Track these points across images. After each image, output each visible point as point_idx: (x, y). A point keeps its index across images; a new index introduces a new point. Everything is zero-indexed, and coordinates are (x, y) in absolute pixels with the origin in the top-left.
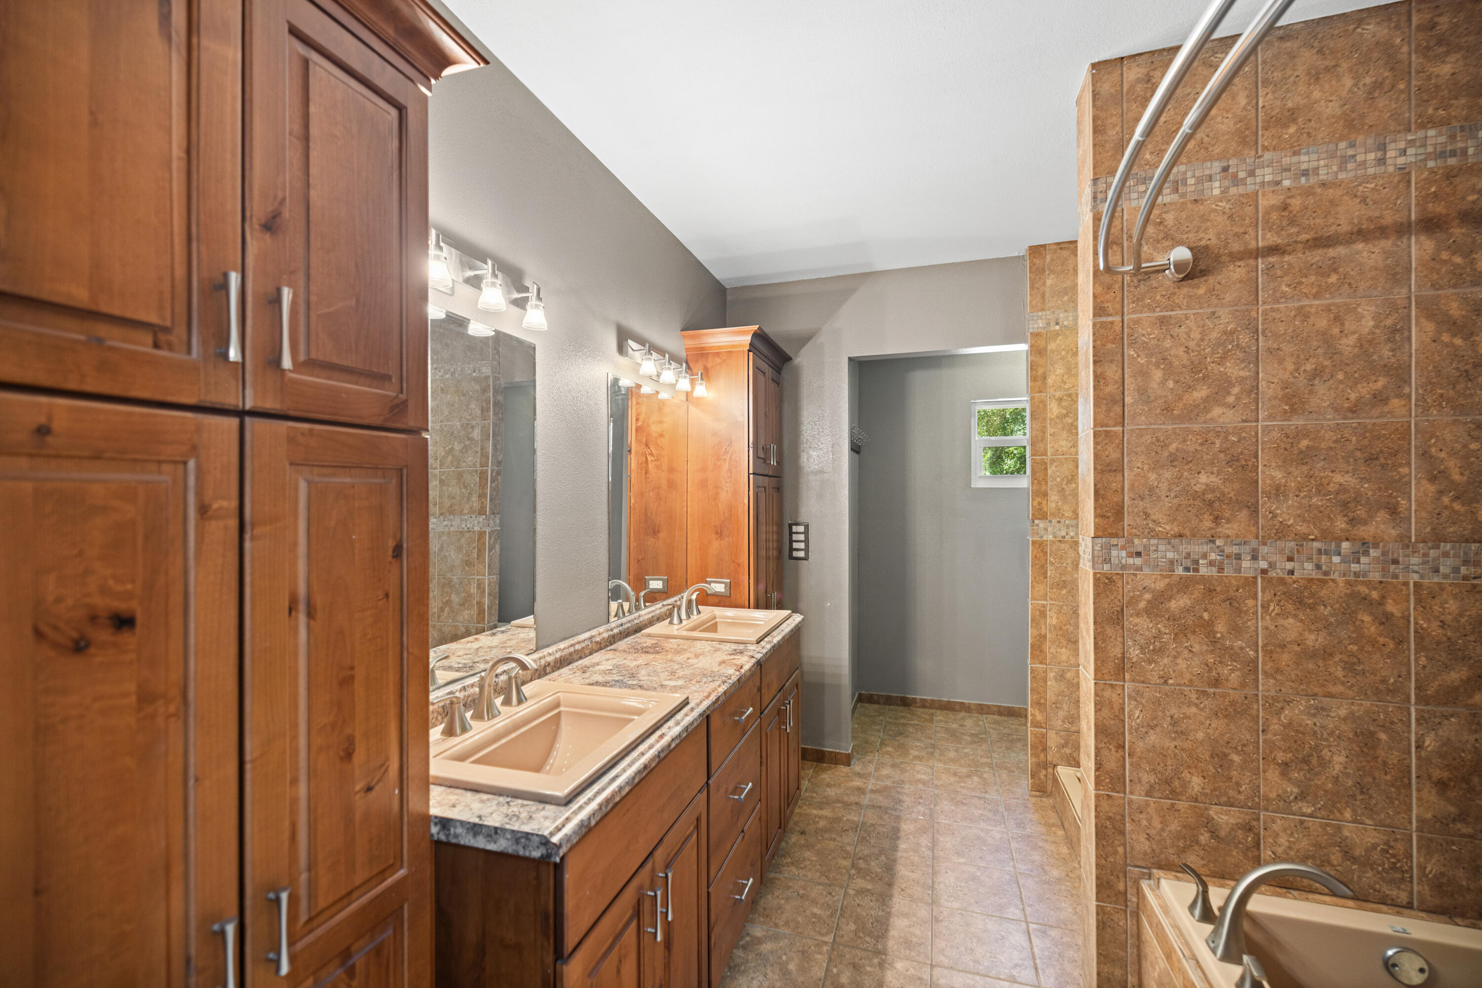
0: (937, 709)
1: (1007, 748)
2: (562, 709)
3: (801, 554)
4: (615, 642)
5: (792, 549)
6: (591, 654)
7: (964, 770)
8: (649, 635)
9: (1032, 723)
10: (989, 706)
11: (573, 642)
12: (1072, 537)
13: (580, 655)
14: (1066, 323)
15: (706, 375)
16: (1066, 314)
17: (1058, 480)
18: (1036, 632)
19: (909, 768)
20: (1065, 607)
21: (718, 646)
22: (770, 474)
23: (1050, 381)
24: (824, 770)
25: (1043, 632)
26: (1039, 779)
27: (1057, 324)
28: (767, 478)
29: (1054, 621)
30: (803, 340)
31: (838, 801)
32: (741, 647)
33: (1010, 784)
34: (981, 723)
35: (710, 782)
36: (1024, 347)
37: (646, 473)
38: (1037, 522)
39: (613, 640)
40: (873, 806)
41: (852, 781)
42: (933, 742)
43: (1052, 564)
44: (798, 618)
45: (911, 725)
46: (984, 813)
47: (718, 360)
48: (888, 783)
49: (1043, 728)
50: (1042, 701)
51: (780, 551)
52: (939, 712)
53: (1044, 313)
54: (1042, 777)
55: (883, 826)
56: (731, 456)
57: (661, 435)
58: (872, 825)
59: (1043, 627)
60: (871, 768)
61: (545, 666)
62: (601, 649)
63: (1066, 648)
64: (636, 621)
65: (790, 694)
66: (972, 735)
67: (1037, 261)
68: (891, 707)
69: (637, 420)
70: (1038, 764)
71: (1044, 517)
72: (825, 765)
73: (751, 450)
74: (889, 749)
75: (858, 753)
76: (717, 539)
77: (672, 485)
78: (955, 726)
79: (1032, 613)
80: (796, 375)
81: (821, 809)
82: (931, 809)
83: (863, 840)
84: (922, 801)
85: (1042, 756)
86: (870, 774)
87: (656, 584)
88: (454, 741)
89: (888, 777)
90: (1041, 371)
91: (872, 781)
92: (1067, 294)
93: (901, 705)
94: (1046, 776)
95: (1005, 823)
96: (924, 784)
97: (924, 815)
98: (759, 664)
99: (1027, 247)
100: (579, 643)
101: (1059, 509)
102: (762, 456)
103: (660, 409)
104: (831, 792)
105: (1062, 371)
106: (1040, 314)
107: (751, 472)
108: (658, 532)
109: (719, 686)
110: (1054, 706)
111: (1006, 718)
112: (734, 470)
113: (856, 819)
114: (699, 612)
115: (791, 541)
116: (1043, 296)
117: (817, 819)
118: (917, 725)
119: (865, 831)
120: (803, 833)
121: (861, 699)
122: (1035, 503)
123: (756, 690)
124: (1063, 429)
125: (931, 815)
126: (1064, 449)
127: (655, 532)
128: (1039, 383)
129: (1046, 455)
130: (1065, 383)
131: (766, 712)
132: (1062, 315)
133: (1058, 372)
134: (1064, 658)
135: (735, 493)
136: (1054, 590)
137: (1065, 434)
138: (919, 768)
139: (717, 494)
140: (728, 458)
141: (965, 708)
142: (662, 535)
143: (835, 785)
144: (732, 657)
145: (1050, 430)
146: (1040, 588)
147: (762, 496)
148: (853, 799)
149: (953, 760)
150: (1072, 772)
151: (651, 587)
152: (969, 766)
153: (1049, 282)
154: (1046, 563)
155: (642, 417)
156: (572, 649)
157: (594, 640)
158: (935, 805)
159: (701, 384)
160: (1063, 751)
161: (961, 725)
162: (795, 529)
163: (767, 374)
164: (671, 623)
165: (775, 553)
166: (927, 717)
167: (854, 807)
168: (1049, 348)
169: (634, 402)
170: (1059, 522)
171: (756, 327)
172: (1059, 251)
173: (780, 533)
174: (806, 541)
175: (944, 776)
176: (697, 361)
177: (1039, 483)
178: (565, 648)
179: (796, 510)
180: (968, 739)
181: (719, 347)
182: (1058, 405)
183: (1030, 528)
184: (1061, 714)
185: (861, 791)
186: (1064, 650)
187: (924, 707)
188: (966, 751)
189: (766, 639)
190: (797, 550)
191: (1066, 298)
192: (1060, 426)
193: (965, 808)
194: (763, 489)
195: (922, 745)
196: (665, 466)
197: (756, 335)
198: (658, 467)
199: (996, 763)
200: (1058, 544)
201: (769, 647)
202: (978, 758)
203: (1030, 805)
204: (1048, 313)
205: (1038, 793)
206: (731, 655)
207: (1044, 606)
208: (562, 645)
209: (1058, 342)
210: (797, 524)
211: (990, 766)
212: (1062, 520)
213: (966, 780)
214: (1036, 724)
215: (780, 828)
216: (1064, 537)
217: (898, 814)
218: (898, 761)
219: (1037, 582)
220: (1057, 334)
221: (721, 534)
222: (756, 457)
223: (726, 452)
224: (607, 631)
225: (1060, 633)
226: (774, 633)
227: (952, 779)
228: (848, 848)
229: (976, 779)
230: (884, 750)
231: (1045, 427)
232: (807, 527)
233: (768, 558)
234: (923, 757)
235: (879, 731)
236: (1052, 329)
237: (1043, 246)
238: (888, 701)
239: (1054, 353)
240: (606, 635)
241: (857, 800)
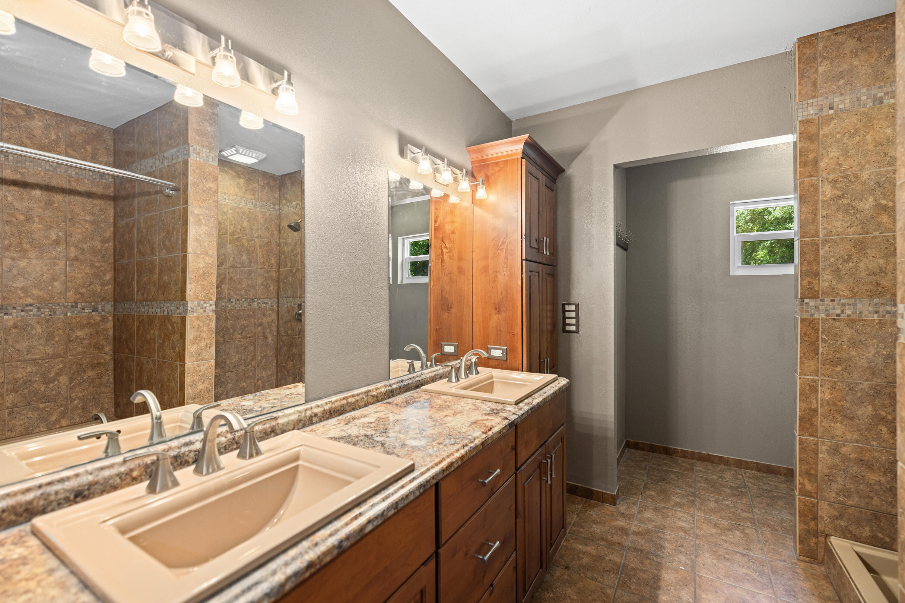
0: (697, 459)
1: (769, 505)
2: (300, 462)
3: (573, 328)
4: (393, 396)
5: (565, 324)
6: (366, 405)
7: (725, 523)
8: (427, 391)
9: (800, 491)
10: (747, 462)
11: (346, 395)
12: (849, 316)
13: (354, 407)
14: (841, 106)
15: (487, 181)
16: (842, 98)
17: (832, 260)
18: (805, 406)
19: (670, 514)
20: (839, 384)
21: (480, 405)
22: (544, 262)
23: (822, 165)
24: (592, 507)
25: (814, 406)
26: (809, 545)
27: (831, 108)
28: (541, 265)
29: (827, 396)
30: (574, 154)
31: (602, 539)
32: (500, 406)
33: (774, 543)
34: (740, 477)
35: (441, 551)
36: (790, 138)
37: (442, 262)
38: (806, 301)
39: (391, 394)
40: (635, 549)
41: (616, 520)
42: (693, 490)
43: (824, 341)
44: (563, 381)
45: (672, 472)
46: (749, 572)
47: (497, 169)
48: (650, 526)
49: (813, 497)
50: (813, 472)
51: (554, 325)
52: (698, 462)
53: (815, 100)
54: (813, 545)
55: (644, 571)
56: (507, 246)
57: (453, 232)
58: (633, 569)
59: (814, 401)
60: (635, 510)
61: (311, 417)
62: (378, 401)
63: (841, 423)
64: (417, 379)
65: (554, 448)
66: (731, 488)
67: (808, 51)
68: (655, 454)
69: (436, 221)
70: (808, 532)
71: (815, 295)
72: (593, 502)
73: (524, 240)
74: (652, 493)
75: (623, 495)
76: (496, 314)
77: (461, 271)
78: (714, 477)
79: (801, 387)
80: (568, 182)
81: (586, 545)
82: (692, 560)
83: (623, 584)
84: (683, 550)
85: (812, 524)
86: (633, 515)
87: (449, 349)
88: (153, 498)
89: (650, 520)
90: (811, 156)
91: (636, 523)
92: (843, 78)
93: (664, 454)
94: (817, 544)
95: (772, 588)
96: (685, 532)
97: (685, 565)
98: (513, 425)
99: (795, 40)
100: (353, 396)
101: (833, 288)
102: (536, 247)
103: (452, 212)
104: (597, 529)
105: (837, 154)
106: (811, 101)
107: (524, 258)
108: (451, 308)
109: (458, 450)
110: (826, 478)
111: (765, 475)
112: (509, 257)
113: (618, 560)
114: (477, 372)
115: (564, 318)
116: (815, 84)
117: (581, 555)
118: (679, 473)
119: (625, 575)
120: (567, 568)
121: (628, 445)
122: (805, 283)
123: (509, 450)
124: (838, 210)
125: (693, 568)
126: (839, 230)
127: (449, 308)
128: (809, 168)
129: (818, 236)
130: (840, 165)
131: (523, 468)
132: (836, 100)
133: (832, 155)
134: (839, 433)
135: (511, 276)
136: (827, 367)
137: (840, 215)
138: (680, 514)
139: (496, 277)
140: (505, 248)
141: (722, 461)
142: (454, 310)
143: (600, 522)
144: (486, 417)
145: (822, 212)
146: (811, 364)
147: (536, 280)
148: (616, 538)
149: (713, 511)
150: (849, 545)
151: (445, 351)
152: (730, 519)
153: (821, 69)
154: (818, 340)
155: (439, 220)
156: (344, 402)
157: (370, 393)
158: (696, 556)
159: (482, 188)
160: (837, 522)
161: (720, 477)
162: (567, 308)
163: (540, 180)
164: (450, 381)
165: (549, 327)
166: (688, 466)
167: (616, 547)
168: (821, 133)
169: (434, 208)
170: (833, 301)
171: (526, 136)
172: (833, 37)
173: (554, 311)
174: (577, 318)
175: (705, 527)
176: (480, 171)
177: (810, 263)
178: (336, 401)
179: (568, 293)
180: (729, 491)
181: (498, 158)
182: (832, 187)
183: (798, 307)
184: (835, 486)
185: (624, 531)
186: (838, 425)
187: (685, 457)
188: (726, 503)
189: (526, 401)
190: (570, 325)
191: (842, 82)
192: (833, 208)
193: (728, 564)
194: (537, 274)
195: (683, 493)
196: (456, 256)
197: (527, 144)
198: (451, 257)
199: (758, 519)
200: (831, 322)
201: (526, 408)
202: (739, 511)
203: (799, 571)
204: (820, 99)
205: (807, 559)
206: (486, 415)
207: (815, 381)
208: (333, 399)
209: (832, 125)
210: (569, 304)
211: (752, 520)
212: (837, 299)
213: (727, 532)
214: (804, 492)
215: (541, 567)
216: (839, 315)
217: (659, 560)
218: (660, 506)
219: (807, 358)
220: (832, 118)
221: (499, 310)
222: (530, 247)
223: (504, 243)
224: (386, 386)
225: (833, 408)
226: (536, 395)
227: (714, 530)
228: (608, 591)
229: (737, 533)
230: (647, 493)
231: (817, 209)
232: (577, 306)
233: (541, 331)
234: (684, 504)
235: (643, 475)
236: (825, 114)
237: (815, 36)
238: (653, 449)
239: (827, 137)
240: (383, 390)
241: (620, 541)
